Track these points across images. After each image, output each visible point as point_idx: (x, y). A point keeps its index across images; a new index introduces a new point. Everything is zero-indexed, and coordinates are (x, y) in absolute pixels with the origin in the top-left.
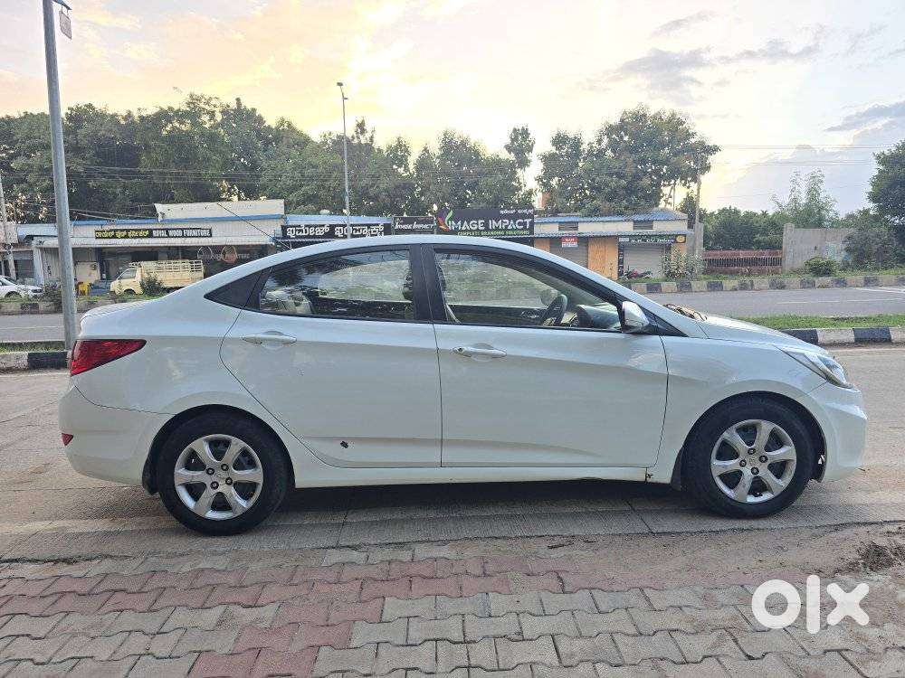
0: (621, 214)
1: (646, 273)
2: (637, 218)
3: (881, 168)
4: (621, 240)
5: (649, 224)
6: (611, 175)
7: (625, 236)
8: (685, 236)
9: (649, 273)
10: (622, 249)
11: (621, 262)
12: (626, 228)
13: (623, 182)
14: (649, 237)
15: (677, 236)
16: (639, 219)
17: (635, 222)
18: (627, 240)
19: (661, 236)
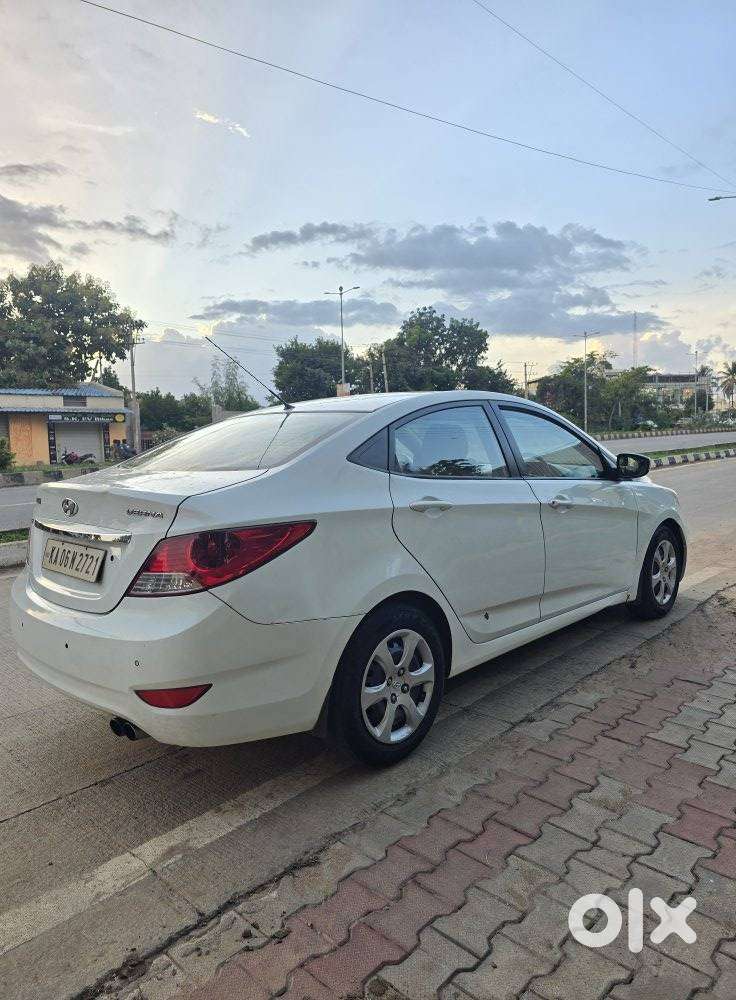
0: (43, 387)
1: (86, 456)
2: (66, 392)
3: (281, 359)
4: (52, 417)
5: (81, 400)
6: (27, 340)
7: (56, 413)
8: (124, 414)
9: (91, 455)
10: (52, 428)
11: (52, 443)
12: (54, 403)
13: (43, 350)
14: (85, 414)
15: (116, 414)
16: (70, 394)
17: (66, 397)
18: (59, 417)
19: (99, 415)
